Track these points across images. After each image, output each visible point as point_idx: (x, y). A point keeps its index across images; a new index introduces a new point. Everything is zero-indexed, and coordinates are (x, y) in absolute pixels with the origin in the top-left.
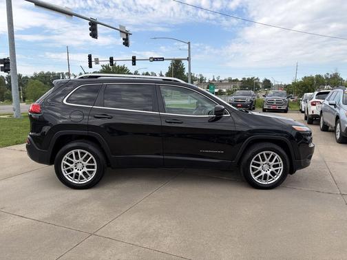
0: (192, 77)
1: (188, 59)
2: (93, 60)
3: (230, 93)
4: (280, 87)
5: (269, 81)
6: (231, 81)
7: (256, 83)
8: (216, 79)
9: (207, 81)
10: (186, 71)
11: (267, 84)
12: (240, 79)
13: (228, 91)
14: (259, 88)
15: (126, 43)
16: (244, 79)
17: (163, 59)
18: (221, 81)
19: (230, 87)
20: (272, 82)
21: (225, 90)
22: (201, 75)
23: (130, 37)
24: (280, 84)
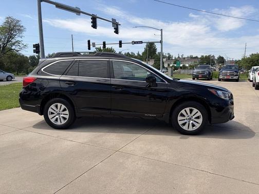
0: (163, 55)
1: (161, 42)
2: (91, 44)
3: (192, 67)
4: (232, 62)
5: (223, 58)
6: (192, 58)
7: (212, 60)
8: (180, 57)
9: (173, 58)
11: (221, 60)
12: (199, 57)
13: (190, 66)
14: (214, 62)
15: (117, 32)
16: (203, 56)
17: (141, 42)
18: (184, 58)
19: (192, 63)
20: (225, 58)
21: (187, 65)
22: (169, 54)
23: (119, 27)
24: (231, 60)
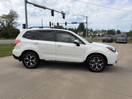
0: (88, 29)
1: (86, 23)
2: (51, 24)
4: (124, 33)
5: (119, 31)
6: (103, 31)
7: (114, 32)
8: (97, 30)
9: (93, 31)
10: (85, 27)
11: (119, 32)
12: (107, 30)
13: (102, 35)
14: (115, 34)
15: (64, 18)
16: (109, 30)
17: (77, 23)
18: (99, 31)
19: (103, 33)
20: (121, 31)
21: (101, 35)
22: (91, 29)
23: (65, 15)
24: (124, 32)
